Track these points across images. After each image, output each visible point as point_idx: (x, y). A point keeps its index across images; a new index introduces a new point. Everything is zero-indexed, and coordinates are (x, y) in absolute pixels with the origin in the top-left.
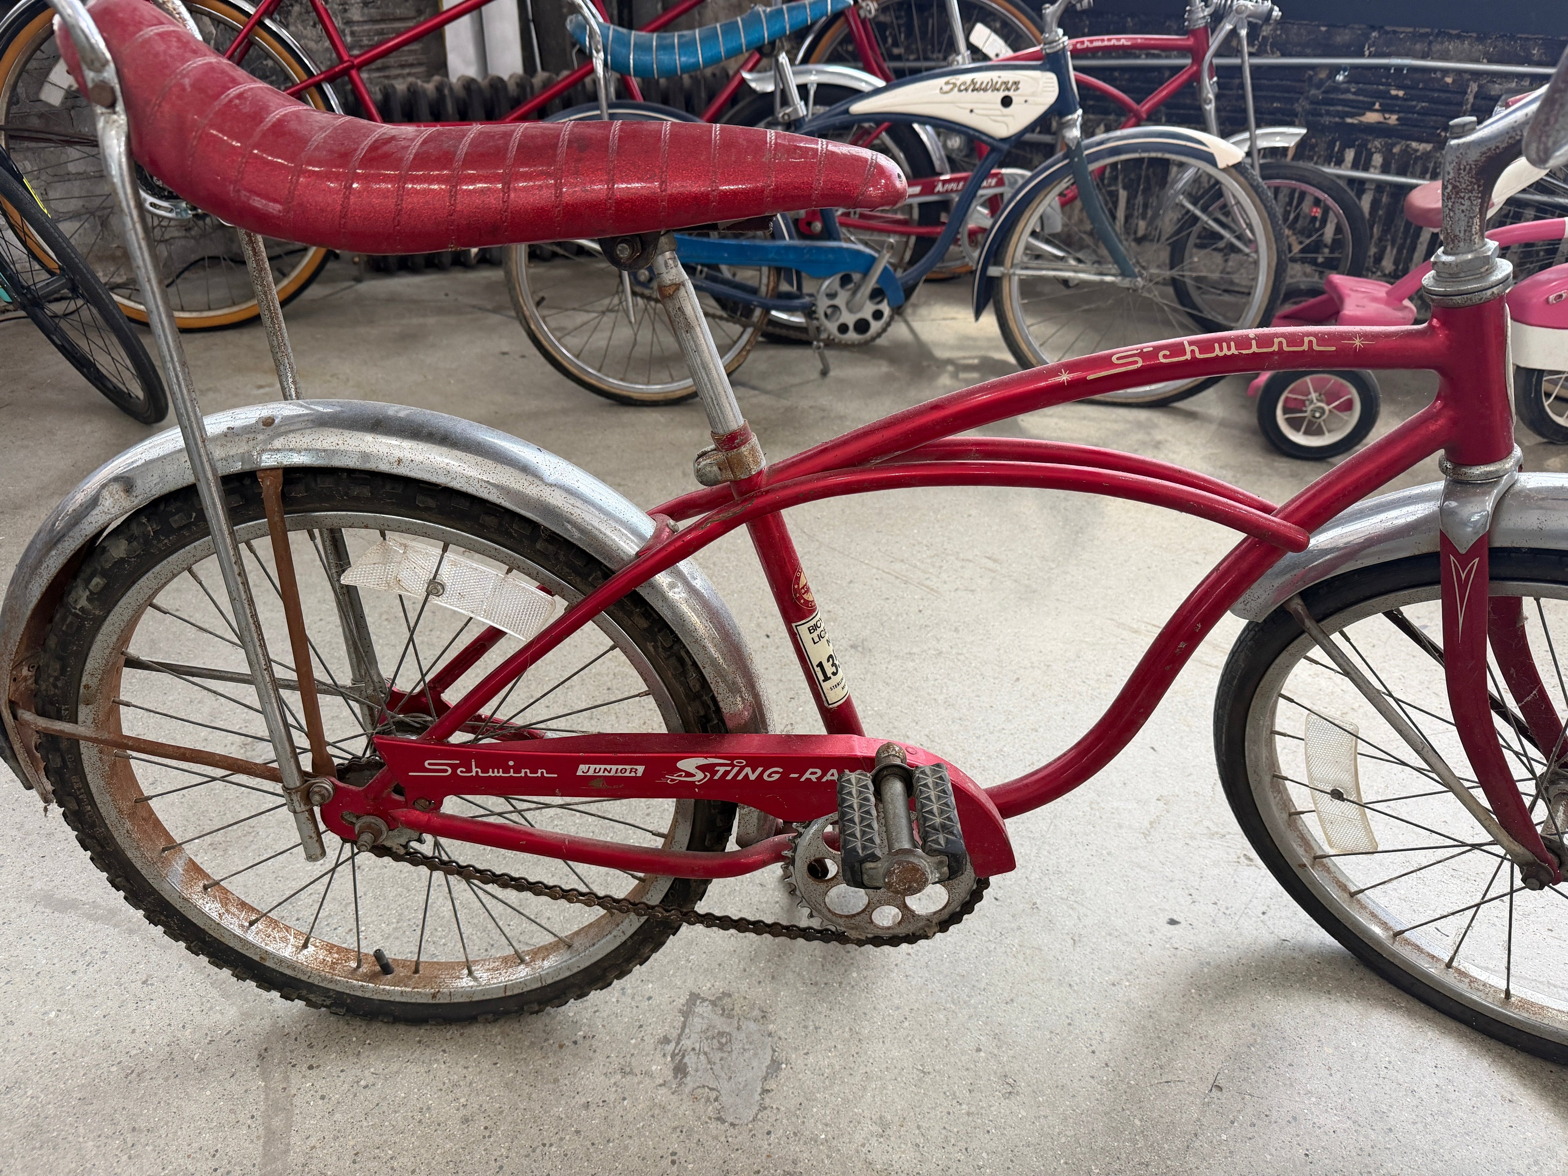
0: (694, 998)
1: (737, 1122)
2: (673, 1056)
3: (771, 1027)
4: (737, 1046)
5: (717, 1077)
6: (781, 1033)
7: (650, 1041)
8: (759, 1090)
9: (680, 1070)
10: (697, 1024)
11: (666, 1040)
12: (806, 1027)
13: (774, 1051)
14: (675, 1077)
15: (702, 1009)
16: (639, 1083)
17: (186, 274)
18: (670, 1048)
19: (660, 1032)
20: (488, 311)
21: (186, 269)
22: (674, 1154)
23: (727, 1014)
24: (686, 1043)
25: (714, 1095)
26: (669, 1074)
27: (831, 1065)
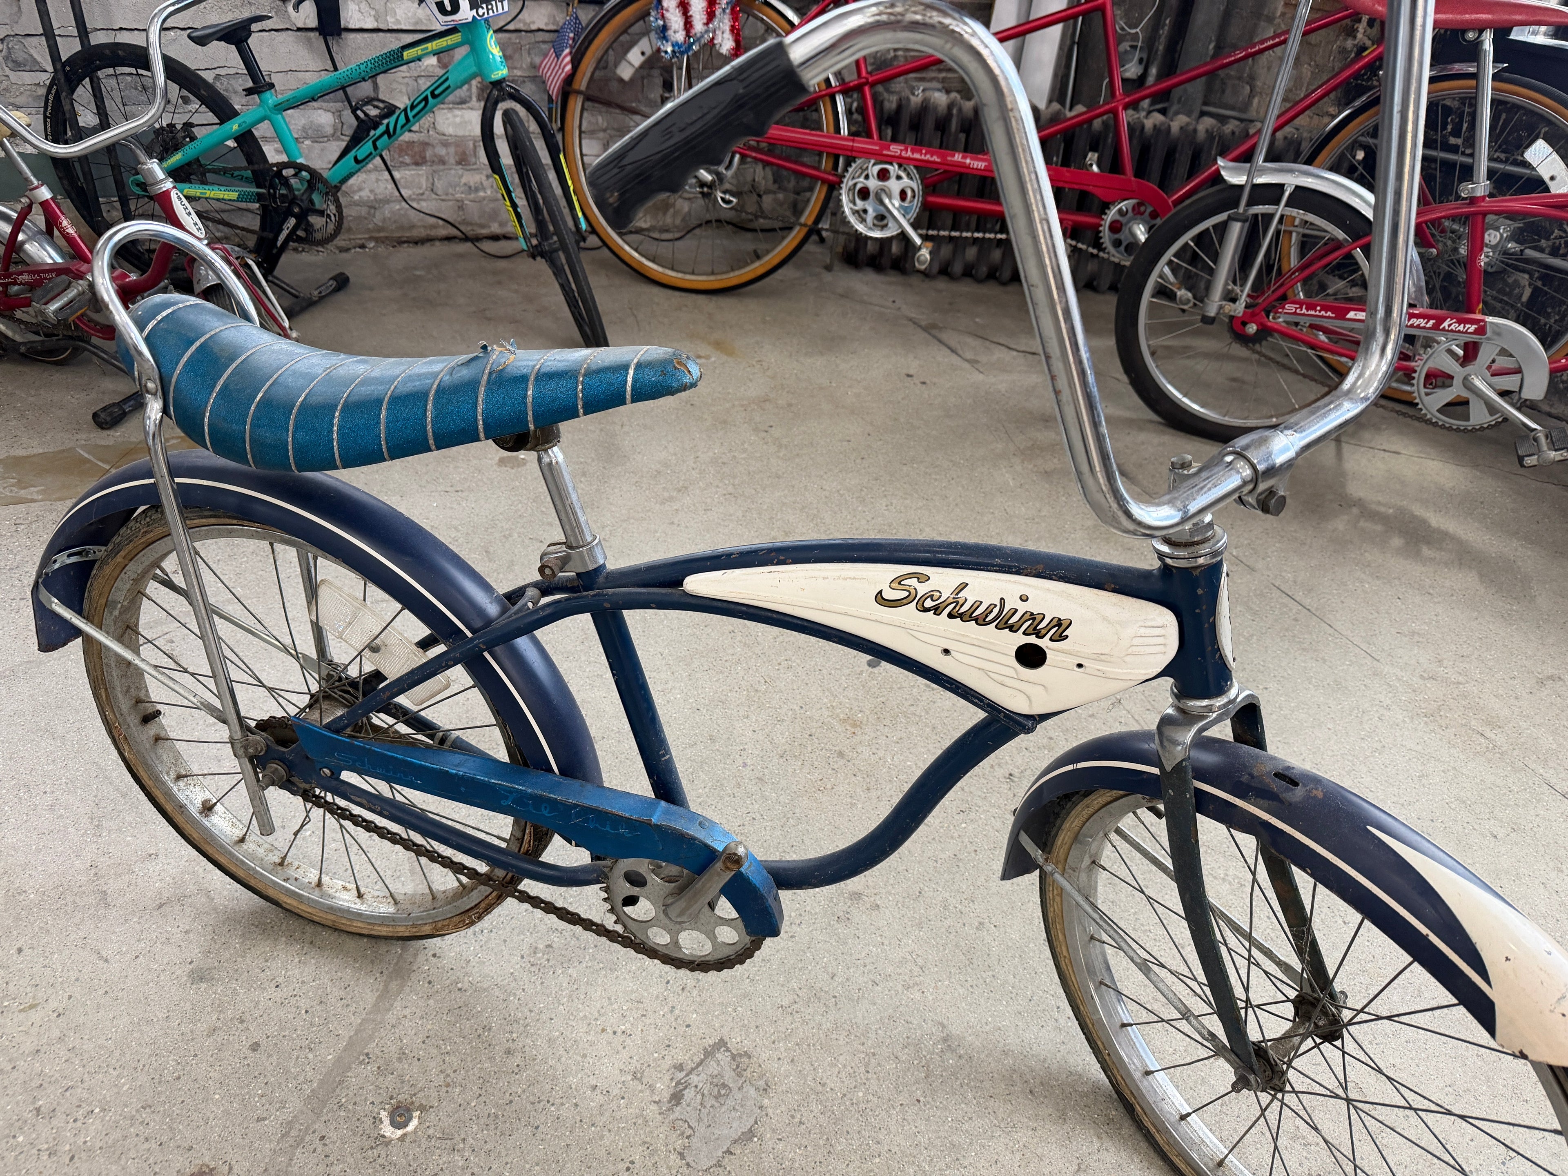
0: (722, 1044)
1: (692, 1164)
2: (678, 1083)
3: (766, 1102)
4: (730, 1102)
5: (700, 1120)
6: (770, 1111)
7: (668, 1061)
8: (725, 1149)
9: (676, 1098)
10: (712, 1067)
11: (680, 1067)
12: (793, 1117)
13: (756, 1123)
14: (669, 1102)
15: (722, 1056)
16: (641, 1091)
17: (697, 231)
18: (680, 1075)
19: (680, 1058)
20: (920, 326)
21: (700, 225)
22: (632, 1162)
23: (739, 1072)
24: (694, 1079)
25: (689, 1132)
26: (666, 1096)
27: (793, 1160)
